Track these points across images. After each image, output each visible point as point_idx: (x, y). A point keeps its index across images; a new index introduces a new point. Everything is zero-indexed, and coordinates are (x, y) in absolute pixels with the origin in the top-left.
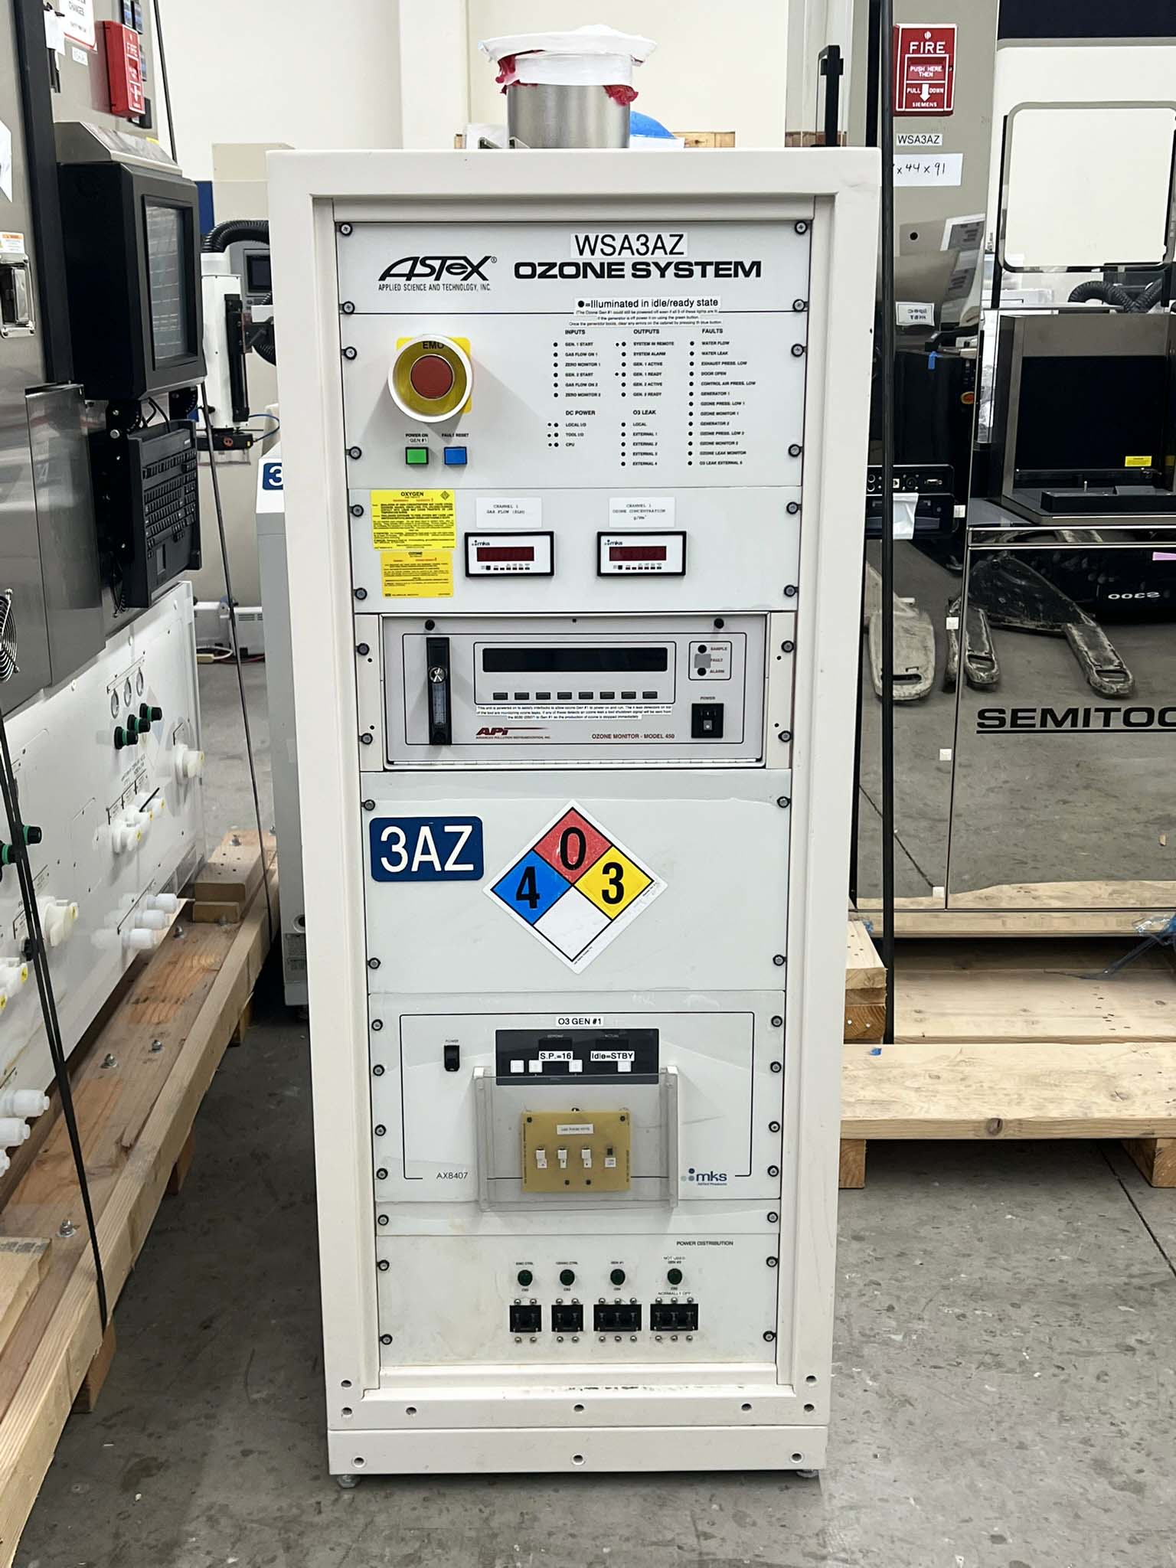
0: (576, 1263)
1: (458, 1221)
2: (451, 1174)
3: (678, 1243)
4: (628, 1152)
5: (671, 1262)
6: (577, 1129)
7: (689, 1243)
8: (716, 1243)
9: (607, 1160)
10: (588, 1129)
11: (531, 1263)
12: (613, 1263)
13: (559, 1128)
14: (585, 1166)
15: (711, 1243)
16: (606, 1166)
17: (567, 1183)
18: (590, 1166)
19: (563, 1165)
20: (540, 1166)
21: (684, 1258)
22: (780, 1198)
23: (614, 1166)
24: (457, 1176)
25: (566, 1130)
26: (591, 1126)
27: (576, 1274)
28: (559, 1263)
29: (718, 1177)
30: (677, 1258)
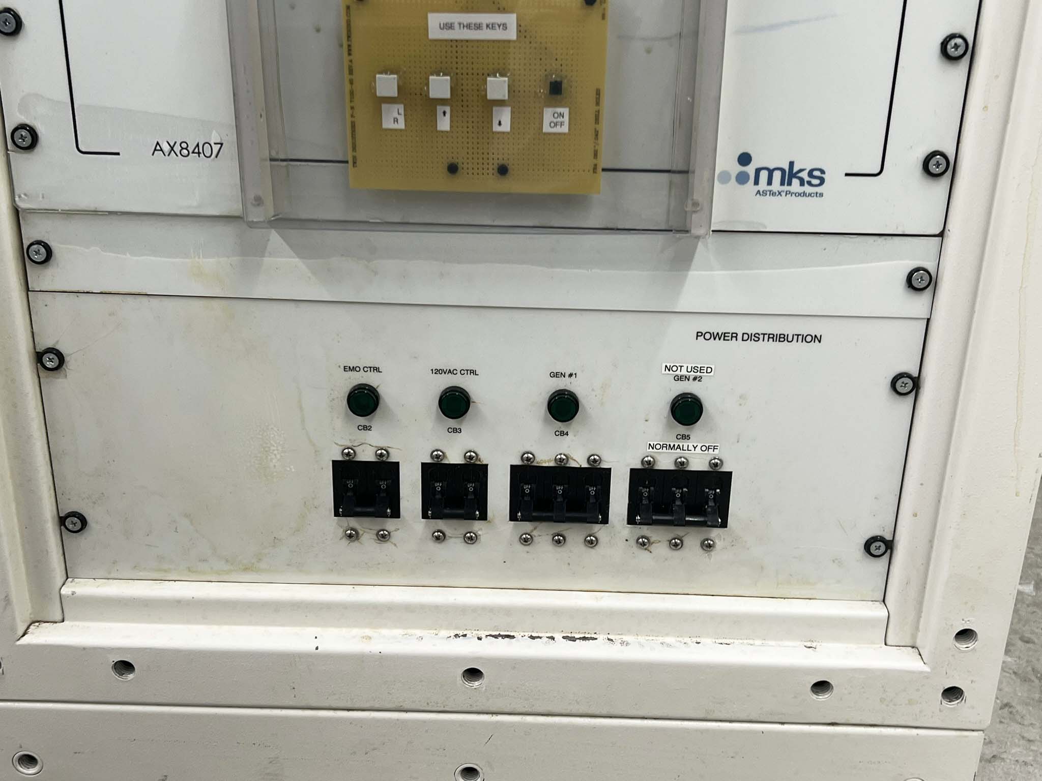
0: (473, 372)
1: (210, 263)
2: (184, 145)
3: (699, 334)
4: (598, 93)
5: (679, 378)
6: (478, 27)
7: (723, 336)
8: (782, 338)
9: (548, 114)
10: (504, 26)
11: (377, 369)
12: (555, 375)
13: (435, 20)
14: (496, 128)
15: (772, 337)
16: (546, 129)
17: (453, 169)
18: (506, 127)
19: (444, 124)
20: (388, 124)
21: (709, 370)
22: (941, 235)
23: (565, 129)
24: (198, 151)
25: (449, 26)
26: (511, 19)
27: (474, 396)
28: (438, 371)
29: (804, 175)
30: (694, 369)
